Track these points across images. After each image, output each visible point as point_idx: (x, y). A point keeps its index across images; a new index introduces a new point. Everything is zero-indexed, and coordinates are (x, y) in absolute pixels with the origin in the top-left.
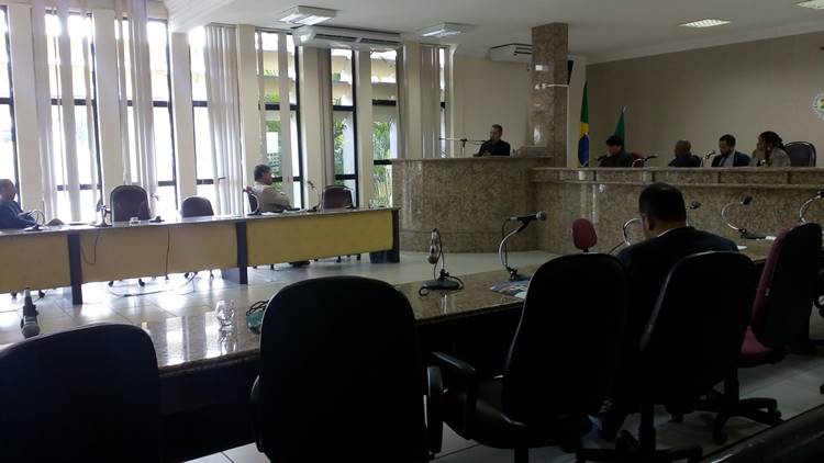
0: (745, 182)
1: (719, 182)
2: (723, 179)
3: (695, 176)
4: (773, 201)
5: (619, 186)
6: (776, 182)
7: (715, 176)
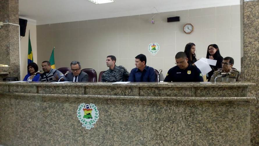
0: (160, 95)
1: (139, 95)
2: (142, 93)
3: (119, 91)
4: (181, 109)
5: (57, 98)
6: (185, 95)
7: (136, 91)
